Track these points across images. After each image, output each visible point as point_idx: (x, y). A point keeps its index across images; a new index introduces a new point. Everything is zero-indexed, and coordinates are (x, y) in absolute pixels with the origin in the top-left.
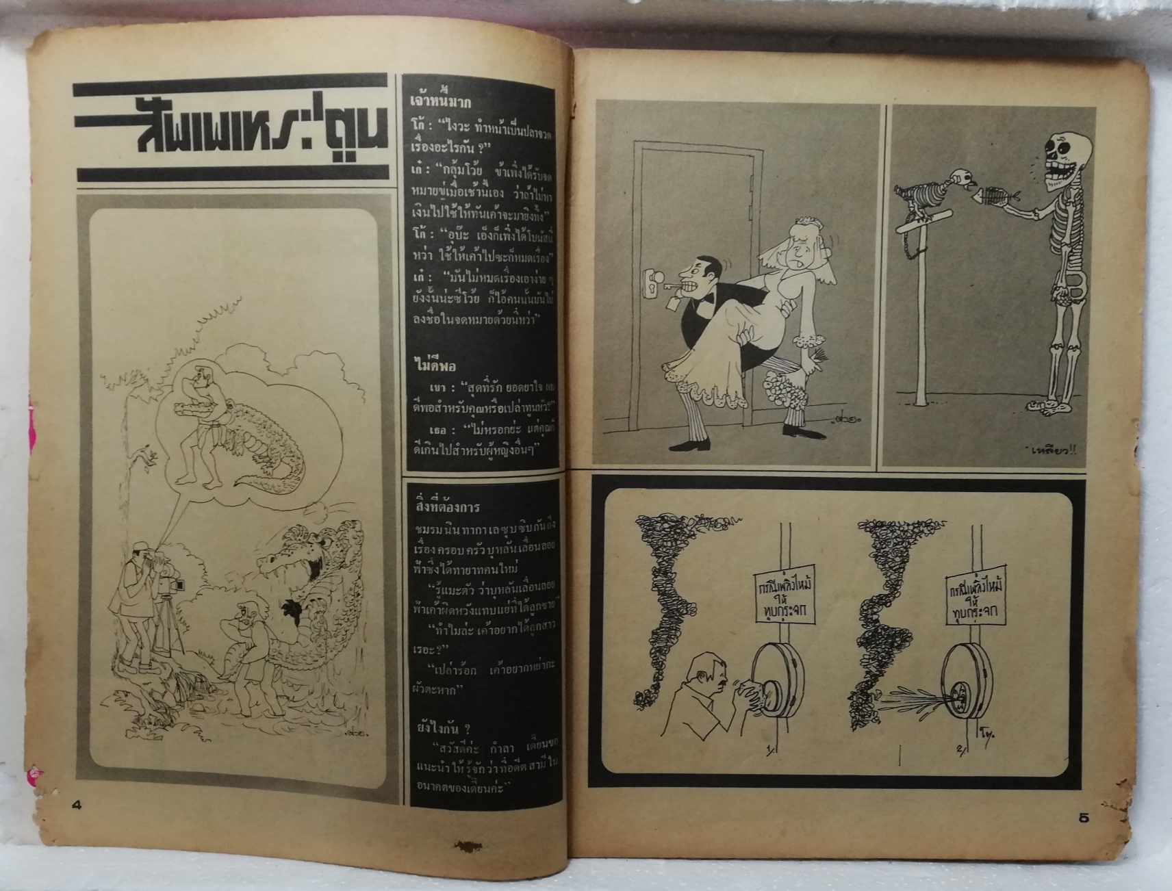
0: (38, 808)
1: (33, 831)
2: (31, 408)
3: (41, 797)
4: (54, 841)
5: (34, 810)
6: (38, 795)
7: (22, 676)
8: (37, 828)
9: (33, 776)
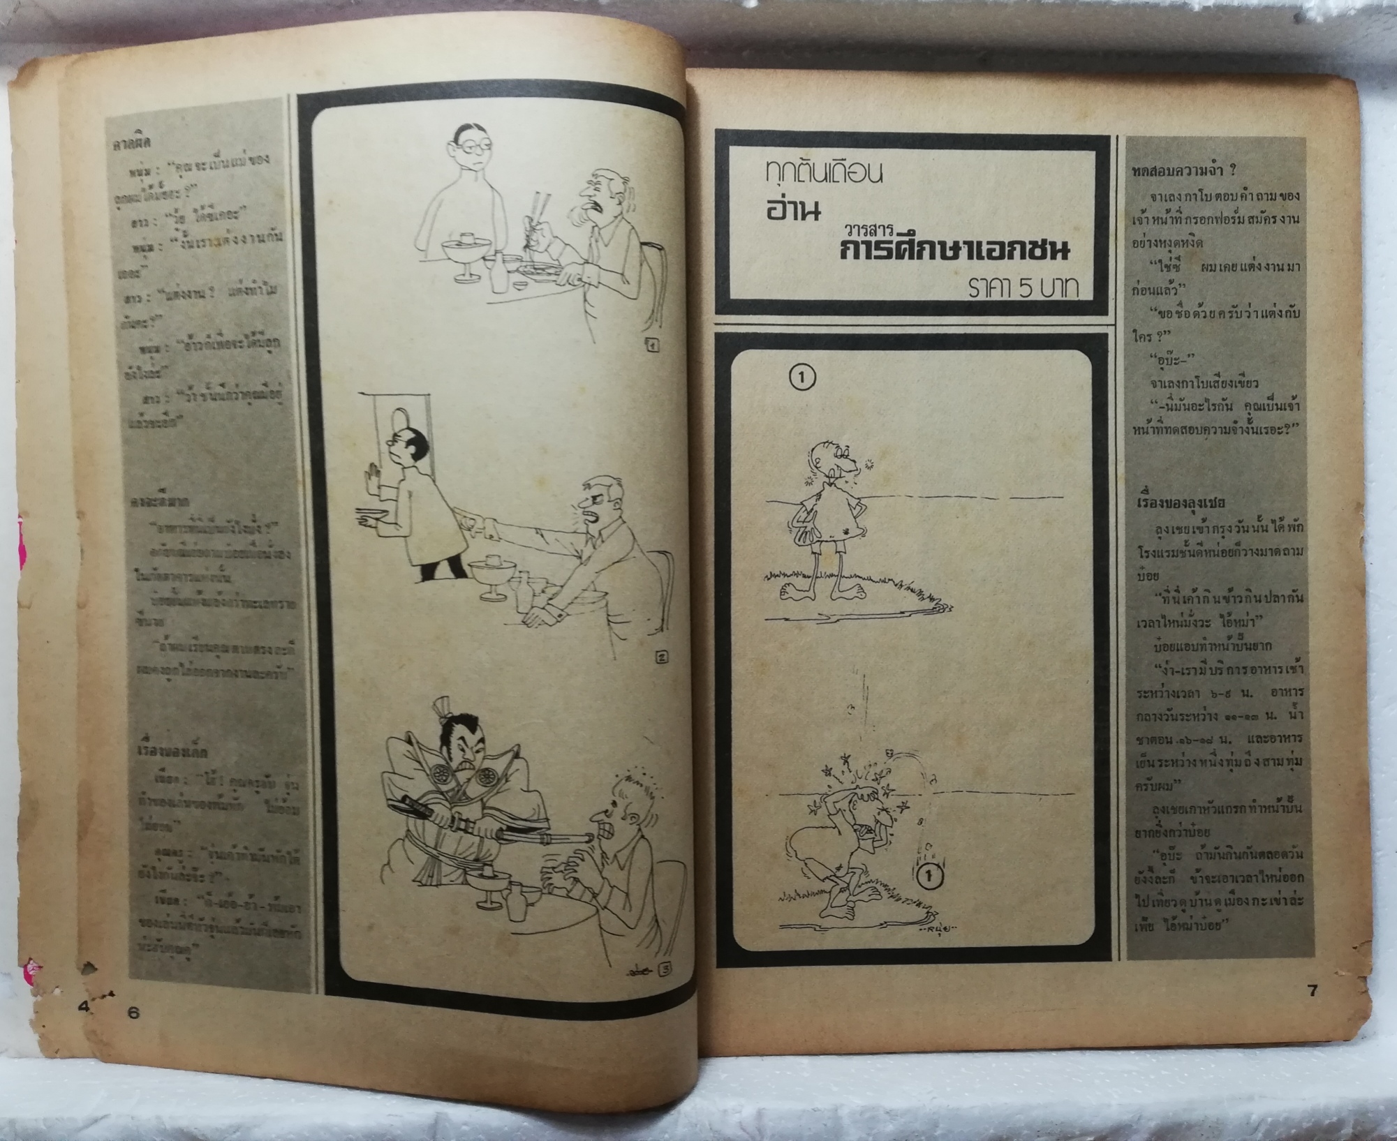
0: (36, 1012)
1: (31, 1040)
2: (20, 520)
3: (39, 998)
4: (56, 1053)
5: (31, 1015)
6: (35, 995)
7: (14, 849)
8: (37, 1037)
9: (31, 973)
